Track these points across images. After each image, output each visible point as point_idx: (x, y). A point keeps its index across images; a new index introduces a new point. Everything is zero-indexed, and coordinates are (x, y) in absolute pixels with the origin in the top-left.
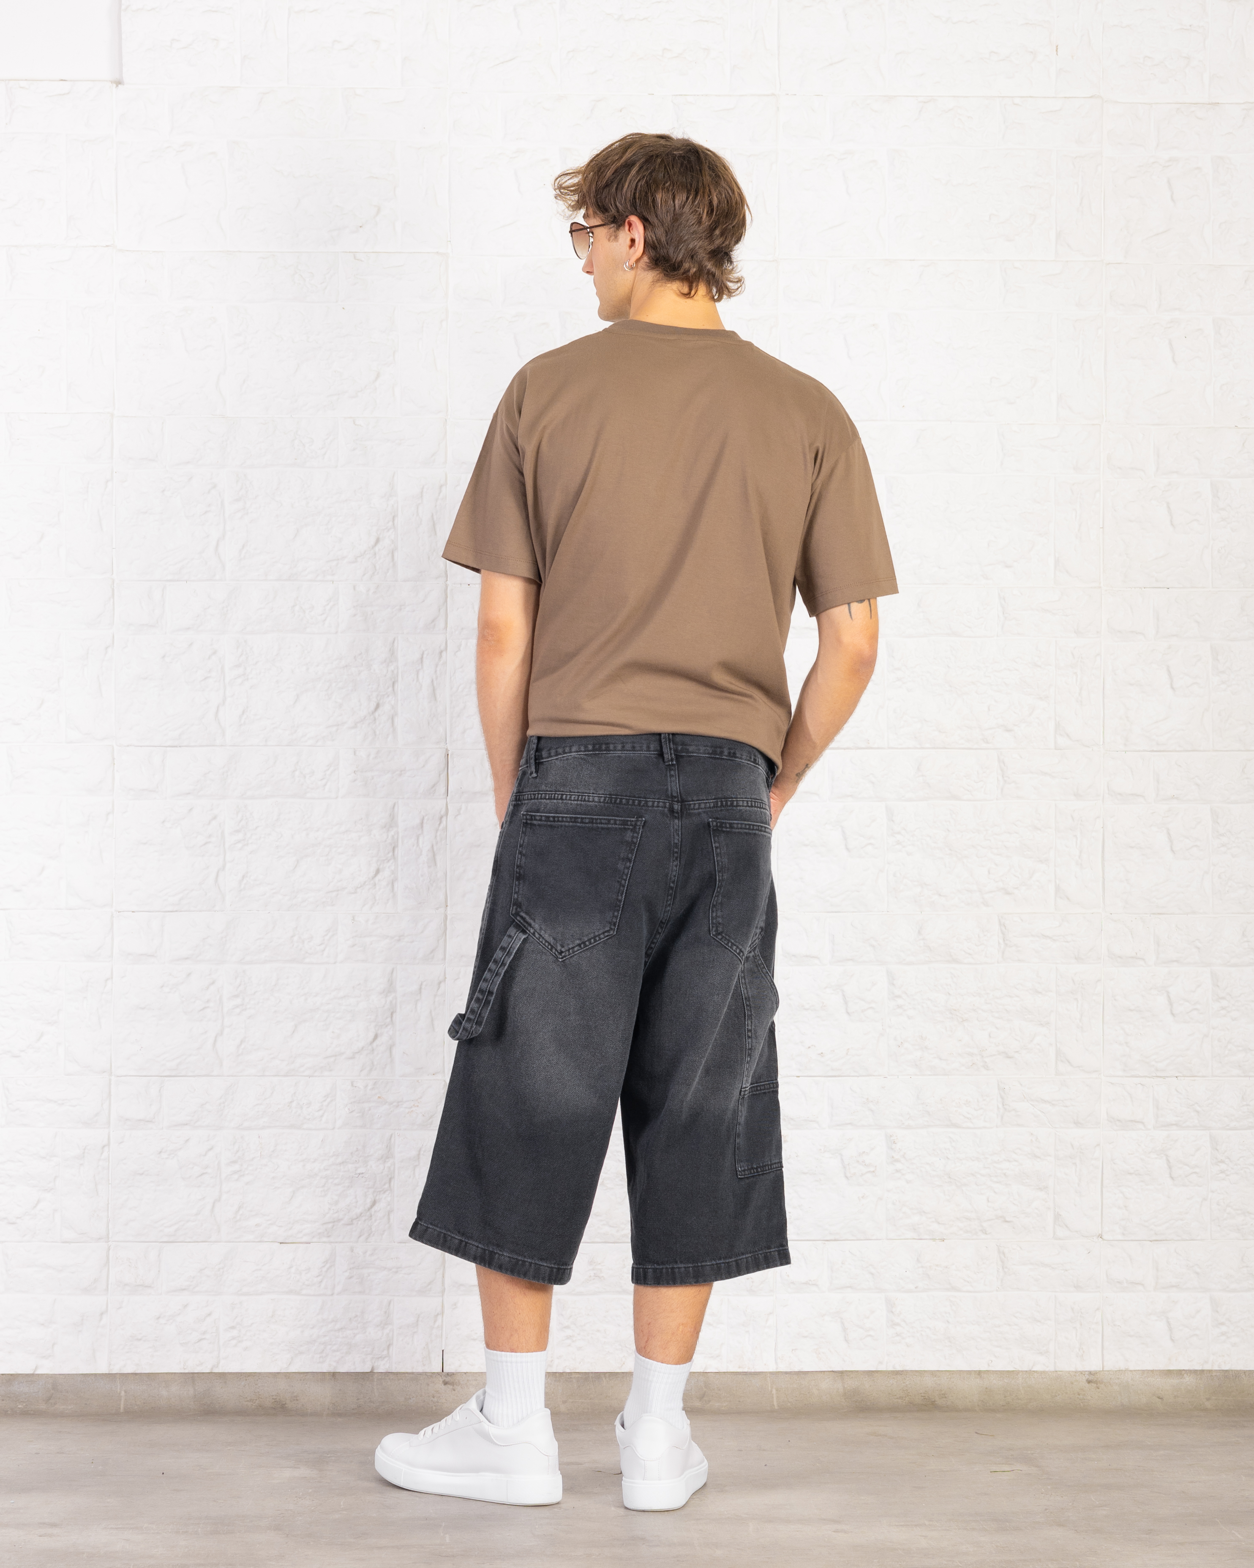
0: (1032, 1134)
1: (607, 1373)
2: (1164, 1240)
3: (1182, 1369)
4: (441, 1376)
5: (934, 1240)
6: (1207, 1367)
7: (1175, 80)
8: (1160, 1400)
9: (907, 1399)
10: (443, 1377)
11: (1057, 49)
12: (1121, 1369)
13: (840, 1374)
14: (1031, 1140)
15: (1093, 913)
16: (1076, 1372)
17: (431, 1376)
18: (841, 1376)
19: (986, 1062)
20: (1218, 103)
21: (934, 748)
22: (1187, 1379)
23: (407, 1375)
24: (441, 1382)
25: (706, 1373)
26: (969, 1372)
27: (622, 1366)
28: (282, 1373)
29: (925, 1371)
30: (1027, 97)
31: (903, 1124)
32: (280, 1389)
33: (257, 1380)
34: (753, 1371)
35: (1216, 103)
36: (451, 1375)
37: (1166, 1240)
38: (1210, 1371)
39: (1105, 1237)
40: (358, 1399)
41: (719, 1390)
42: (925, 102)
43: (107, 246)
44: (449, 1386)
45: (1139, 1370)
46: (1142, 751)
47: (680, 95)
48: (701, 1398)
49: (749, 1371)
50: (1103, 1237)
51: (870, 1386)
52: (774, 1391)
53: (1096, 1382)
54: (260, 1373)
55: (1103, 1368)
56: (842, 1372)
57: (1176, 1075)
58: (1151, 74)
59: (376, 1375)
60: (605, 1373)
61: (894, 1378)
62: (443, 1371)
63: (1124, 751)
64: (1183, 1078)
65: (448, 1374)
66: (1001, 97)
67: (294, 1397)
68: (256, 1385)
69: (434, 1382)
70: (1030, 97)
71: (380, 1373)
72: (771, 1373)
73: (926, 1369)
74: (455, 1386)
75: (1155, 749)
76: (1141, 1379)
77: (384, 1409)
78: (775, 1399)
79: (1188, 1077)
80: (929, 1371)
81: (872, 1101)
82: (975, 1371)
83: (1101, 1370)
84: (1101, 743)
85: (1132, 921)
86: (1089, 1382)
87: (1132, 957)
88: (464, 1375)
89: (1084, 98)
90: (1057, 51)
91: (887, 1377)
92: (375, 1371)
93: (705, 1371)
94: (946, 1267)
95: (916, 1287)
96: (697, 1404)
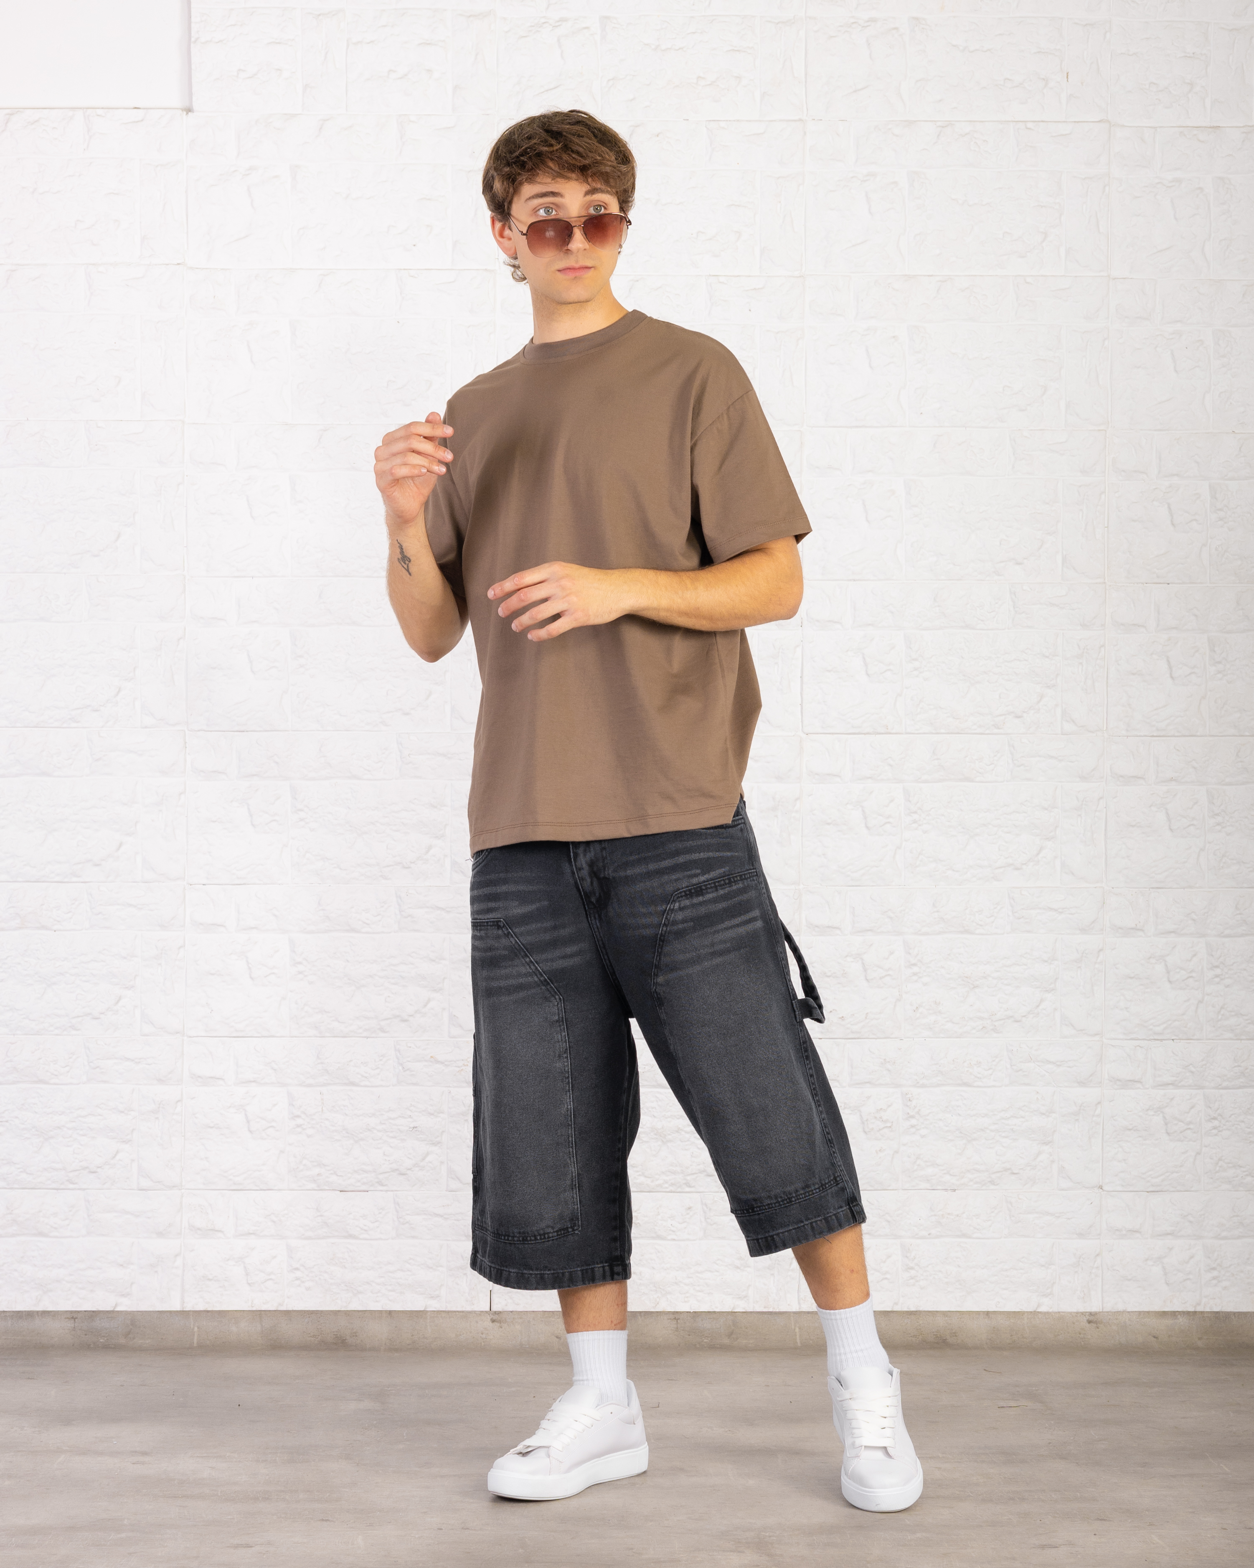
0: (1038, 1092)
1: (642, 1312)
2: (1160, 1191)
3: (1176, 1310)
4: (489, 1314)
5: (946, 1190)
6: (1200, 1309)
7: (1179, 105)
8: (1155, 1339)
9: (920, 1338)
10: (491, 1315)
11: (1068, 76)
12: (1119, 1310)
14: (1037, 1098)
15: (1095, 888)
16: (1077, 1313)
17: (480, 1315)
19: (995, 1026)
20: (1219, 127)
21: (948, 733)
22: (1181, 1320)
23: (457, 1313)
24: (489, 1320)
26: (978, 1313)
27: (656, 1305)
28: (342, 1311)
29: (937, 1312)
30: (1039, 121)
31: (918, 1083)
32: (341, 1326)
33: (320, 1318)
34: (777, 1311)
35: (1217, 127)
36: (498, 1314)
37: (1162, 1191)
38: (1202, 1312)
39: (1105, 1188)
40: (412, 1336)
41: (746, 1328)
42: (943, 127)
43: (178, 264)
44: (497, 1324)
45: (1136, 1311)
46: (1142, 736)
47: (713, 121)
48: (730, 1335)
49: (774, 1311)
50: (1103, 1188)
51: (886, 1325)
52: (797, 1330)
53: (1096, 1322)
54: (322, 1311)
55: (1102, 1310)
57: (1173, 1038)
58: (1156, 99)
59: (429, 1314)
60: (640, 1312)
61: (908, 1318)
62: (490, 1310)
63: (1125, 736)
64: (1179, 1041)
65: (495, 1312)
66: (1014, 121)
67: (354, 1333)
68: (318, 1322)
69: (482, 1320)
70: (1042, 121)
71: (432, 1311)
72: (794, 1313)
73: (938, 1310)
74: (502, 1323)
75: (1155, 735)
76: (1138, 1320)
77: (437, 1344)
78: (798, 1336)
79: (1183, 1039)
80: (941, 1311)
81: (889, 1062)
82: (984, 1312)
83: (1101, 1311)
84: (1105, 729)
85: (1132, 895)
86: (1089, 1322)
87: (1132, 929)
88: (511, 1314)
89: (1093, 122)
90: (1067, 77)
91: (902, 1317)
92: (428, 1310)
93: (733, 1311)
94: (958, 1216)
95: (929, 1234)
96: (726, 1341)
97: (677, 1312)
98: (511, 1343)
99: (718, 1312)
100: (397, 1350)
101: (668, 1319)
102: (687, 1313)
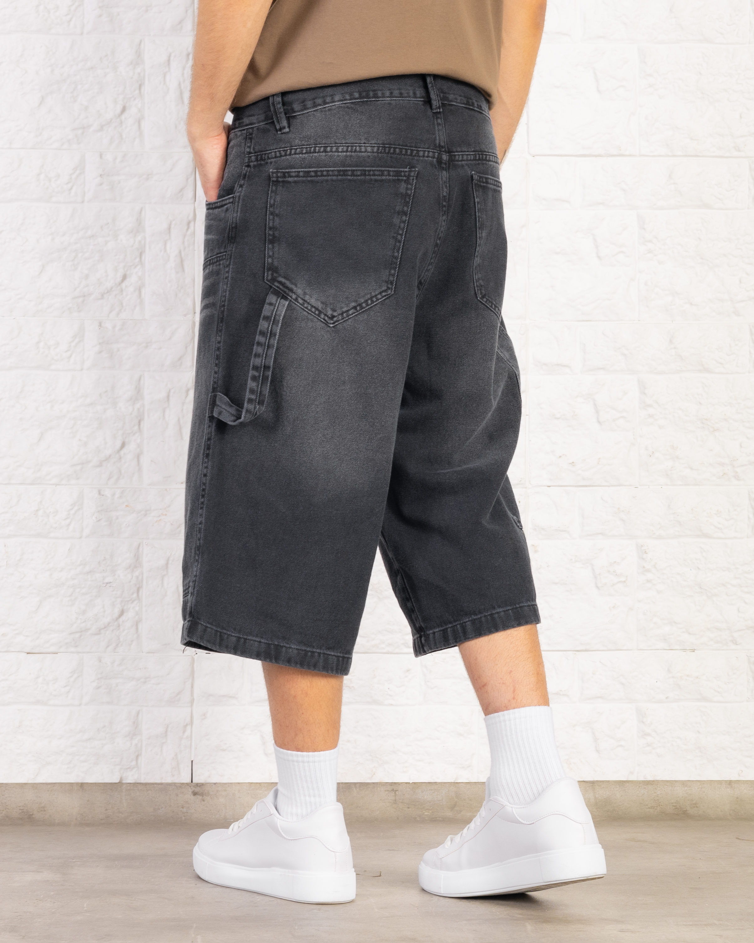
1: (357, 783)
4: (190, 787)
5: (685, 650)
9: (658, 809)
10: (192, 787)
13: (592, 784)
17: (180, 787)
18: (592, 786)
19: (737, 472)
23: (155, 785)
24: (190, 793)
25: (457, 783)
26: (720, 782)
27: (373, 776)
29: (676, 781)
31: (654, 534)
32: (27, 800)
33: (4, 791)
36: (200, 786)
40: (106, 810)
41: (470, 800)
44: (198, 796)
48: (453, 807)
51: (621, 796)
54: (7, 784)
56: (593, 783)
59: (124, 786)
61: (645, 788)
62: (192, 782)
65: (197, 785)
67: (42, 807)
68: (3, 795)
69: (183, 793)
71: (128, 783)
73: (677, 779)
74: (205, 796)
77: (133, 819)
80: (680, 781)
81: (623, 511)
82: (725, 781)
88: (214, 786)
91: (638, 787)
92: (124, 782)
93: (456, 782)
94: (697, 678)
95: (667, 698)
96: (449, 814)
97: (395, 783)
98: (214, 817)
99: (439, 783)
100: (88, 825)
101: (385, 791)
102: (406, 785)
